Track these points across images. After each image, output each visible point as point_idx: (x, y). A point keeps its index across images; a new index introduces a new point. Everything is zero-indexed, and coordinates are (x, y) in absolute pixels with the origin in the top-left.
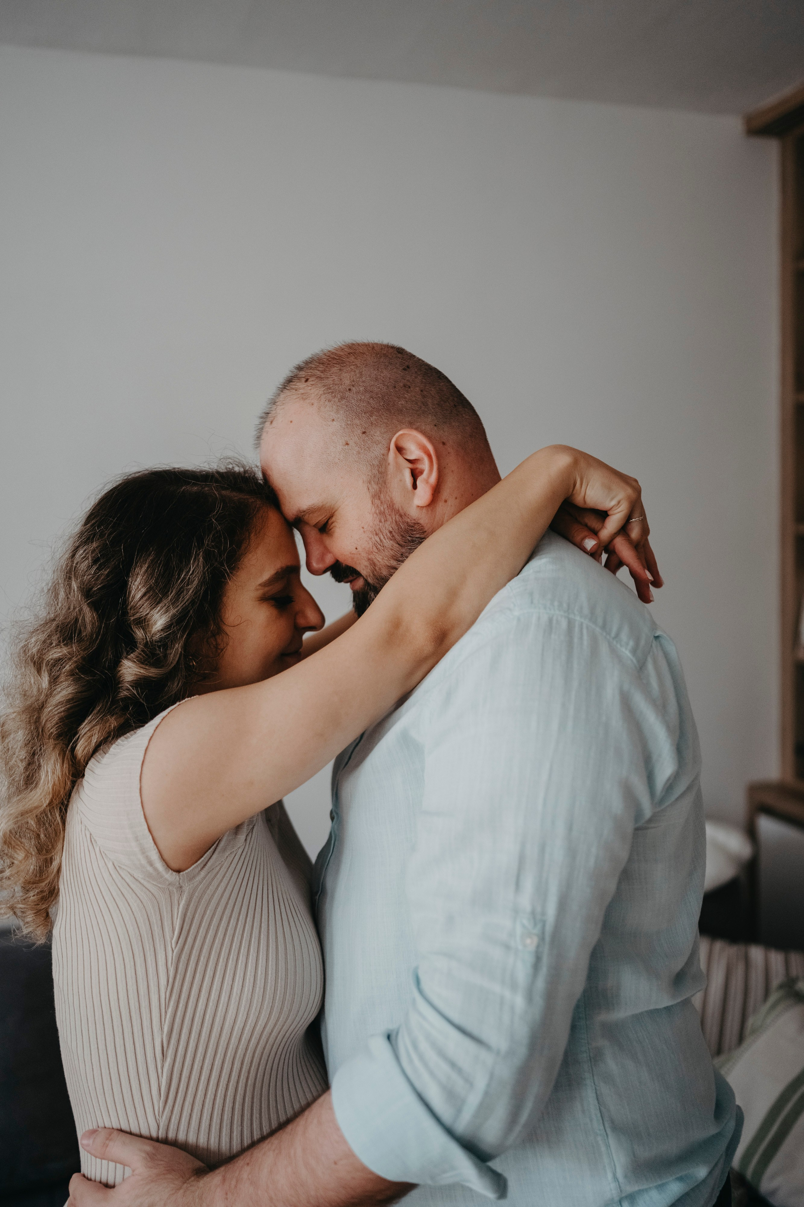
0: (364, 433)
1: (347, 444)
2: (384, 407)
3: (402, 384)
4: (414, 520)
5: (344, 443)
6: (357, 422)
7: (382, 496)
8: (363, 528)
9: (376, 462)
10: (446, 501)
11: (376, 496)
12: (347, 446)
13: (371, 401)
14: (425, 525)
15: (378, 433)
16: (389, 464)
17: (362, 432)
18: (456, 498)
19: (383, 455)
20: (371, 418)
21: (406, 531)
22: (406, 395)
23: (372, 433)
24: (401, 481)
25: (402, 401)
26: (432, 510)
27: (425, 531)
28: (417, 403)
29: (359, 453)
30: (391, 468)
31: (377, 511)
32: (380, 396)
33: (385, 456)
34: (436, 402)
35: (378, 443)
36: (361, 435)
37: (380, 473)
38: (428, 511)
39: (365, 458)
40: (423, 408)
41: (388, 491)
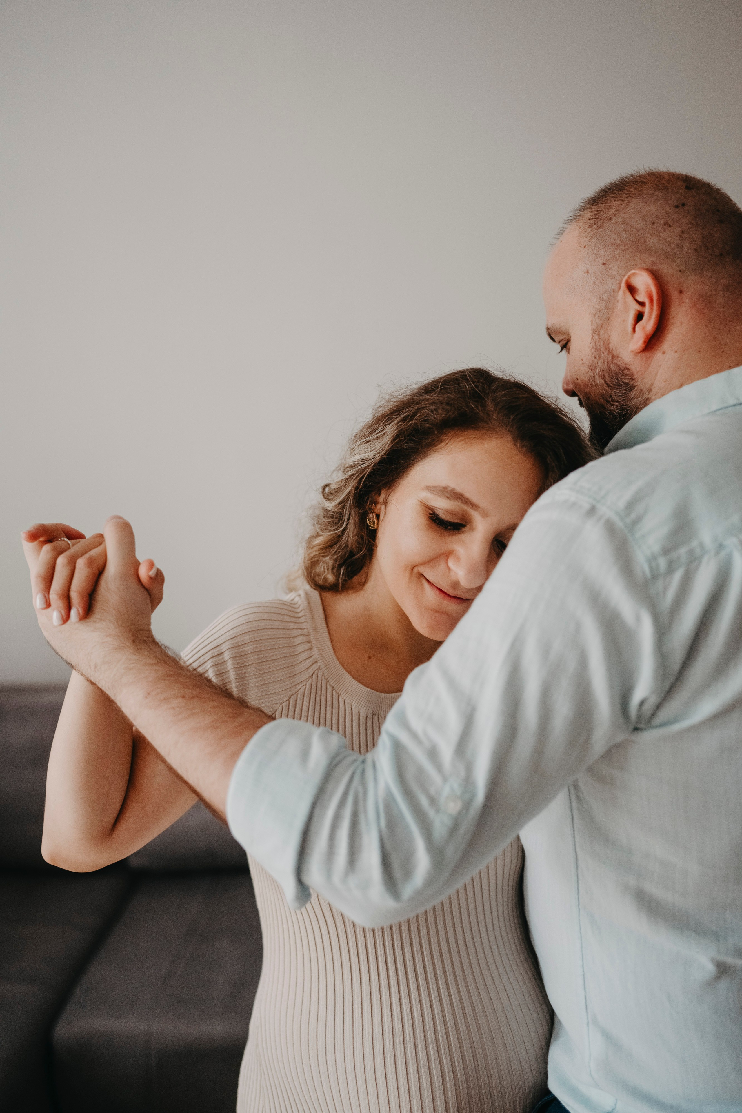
0: (604, 264)
1: (588, 272)
2: (633, 242)
3: (662, 222)
4: (626, 364)
5: (585, 271)
6: (602, 252)
7: (601, 333)
8: (582, 360)
9: (605, 297)
10: (664, 353)
11: (596, 331)
12: (586, 274)
13: (623, 234)
14: (635, 373)
15: (616, 266)
16: (618, 301)
17: (602, 263)
18: (676, 352)
19: (614, 290)
20: (616, 251)
21: (617, 374)
22: (661, 234)
23: (611, 266)
24: (624, 321)
25: (655, 240)
26: (647, 359)
27: (634, 379)
28: (670, 245)
29: (594, 283)
30: (619, 306)
31: (595, 347)
32: (634, 230)
33: (615, 293)
34: (695, 247)
35: (613, 277)
36: (601, 266)
37: (607, 308)
38: (643, 359)
39: (597, 290)
40: (675, 251)
41: (609, 328)
